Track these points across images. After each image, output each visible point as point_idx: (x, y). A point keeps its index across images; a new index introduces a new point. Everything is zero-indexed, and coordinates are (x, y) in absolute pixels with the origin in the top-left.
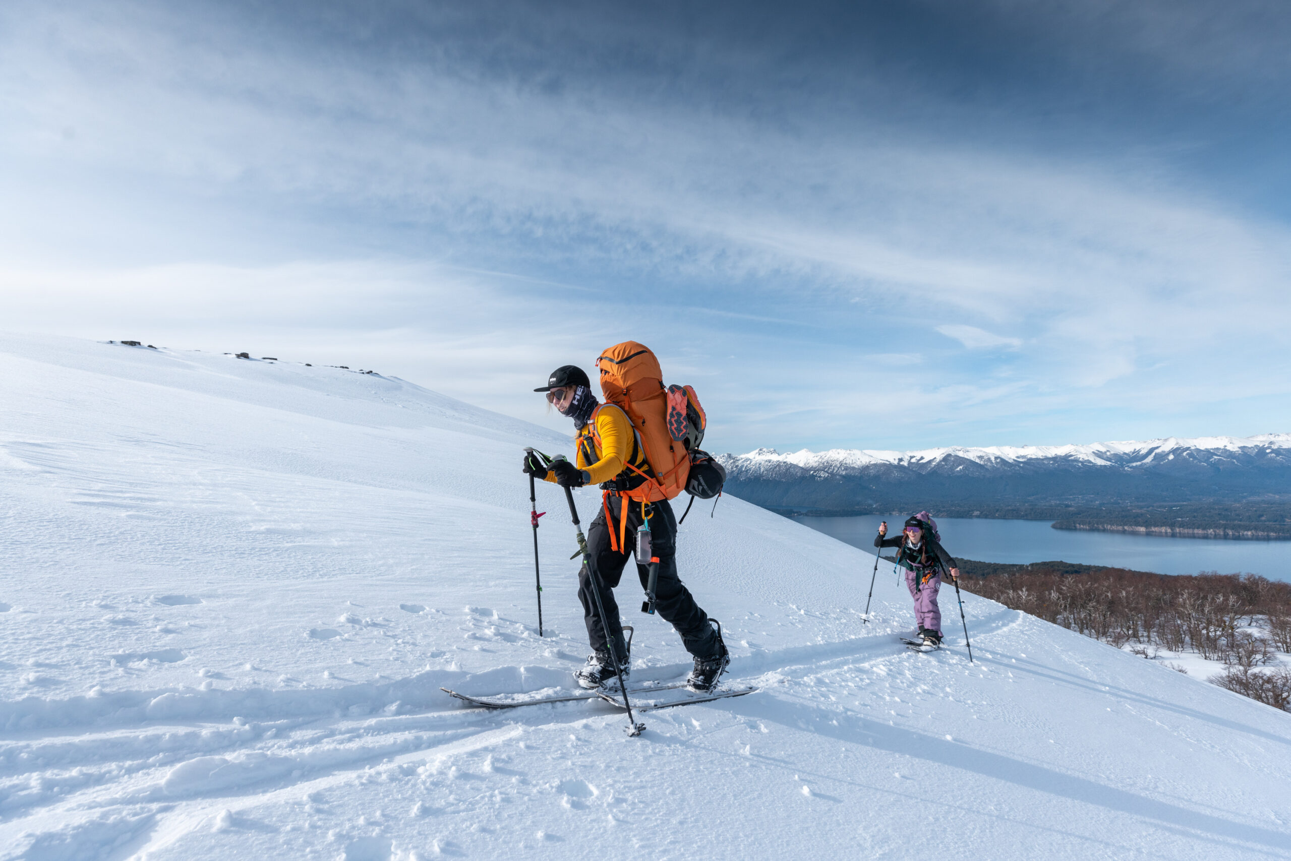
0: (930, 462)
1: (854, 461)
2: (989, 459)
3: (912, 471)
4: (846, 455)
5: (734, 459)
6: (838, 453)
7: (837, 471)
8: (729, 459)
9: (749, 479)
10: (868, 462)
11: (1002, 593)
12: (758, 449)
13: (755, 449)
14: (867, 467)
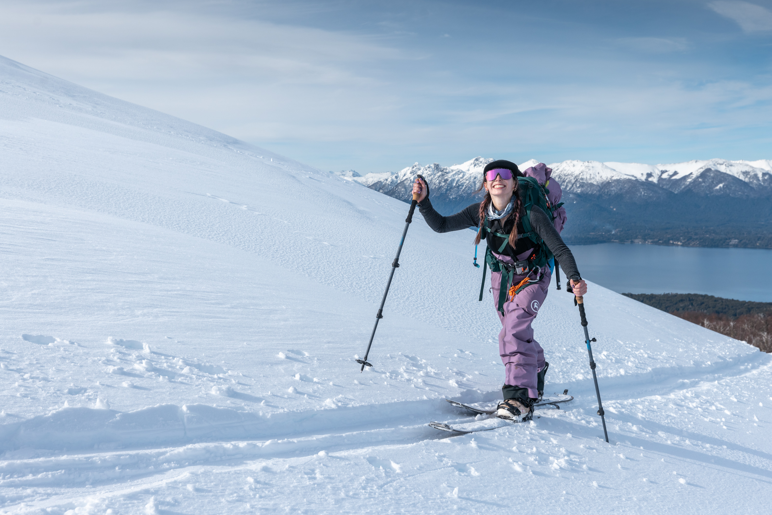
0: (685, 178)
1: (592, 176)
2: (756, 176)
3: (662, 189)
4: (583, 168)
5: (442, 171)
6: (574, 166)
7: (570, 189)
8: (436, 172)
9: (461, 197)
10: (609, 177)
11: (755, 336)
12: (474, 159)
13: (470, 159)
14: (608, 183)
